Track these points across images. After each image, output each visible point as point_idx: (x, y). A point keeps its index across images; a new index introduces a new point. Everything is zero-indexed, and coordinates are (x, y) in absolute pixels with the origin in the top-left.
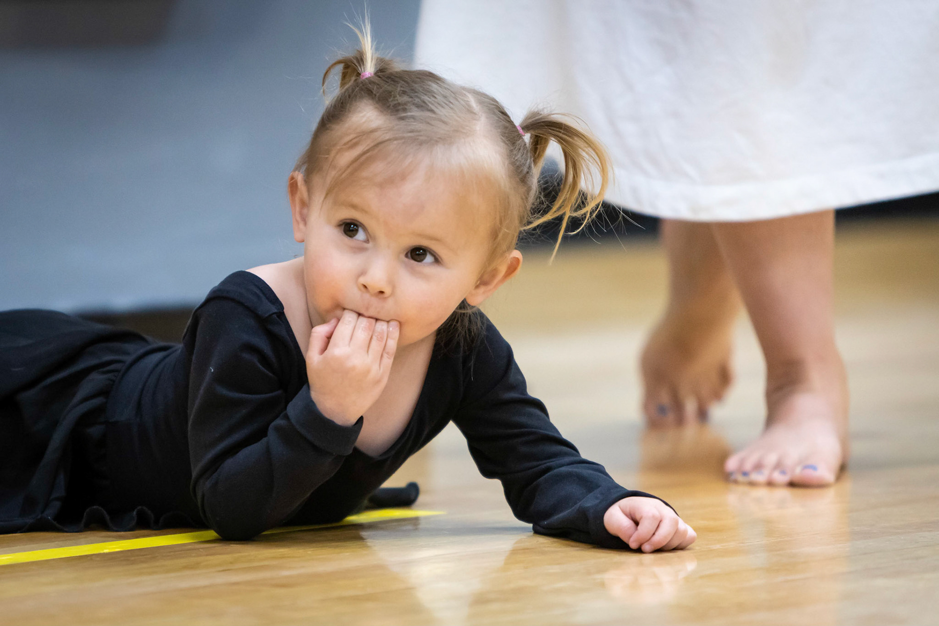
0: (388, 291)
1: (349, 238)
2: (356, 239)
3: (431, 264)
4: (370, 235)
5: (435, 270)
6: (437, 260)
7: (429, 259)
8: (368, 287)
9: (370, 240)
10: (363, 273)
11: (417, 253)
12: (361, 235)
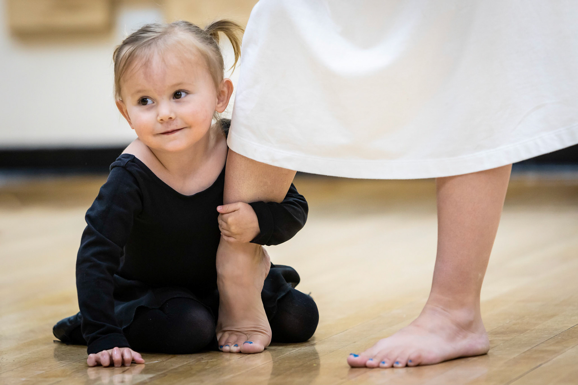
0: (173, 116)
1: (145, 105)
2: (149, 104)
3: (186, 96)
4: (153, 99)
5: (189, 97)
6: (187, 93)
7: (183, 94)
8: (163, 119)
9: (154, 101)
10: (158, 115)
11: (177, 95)
12: (150, 102)
